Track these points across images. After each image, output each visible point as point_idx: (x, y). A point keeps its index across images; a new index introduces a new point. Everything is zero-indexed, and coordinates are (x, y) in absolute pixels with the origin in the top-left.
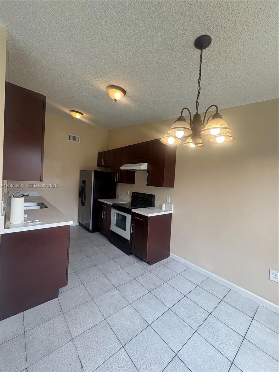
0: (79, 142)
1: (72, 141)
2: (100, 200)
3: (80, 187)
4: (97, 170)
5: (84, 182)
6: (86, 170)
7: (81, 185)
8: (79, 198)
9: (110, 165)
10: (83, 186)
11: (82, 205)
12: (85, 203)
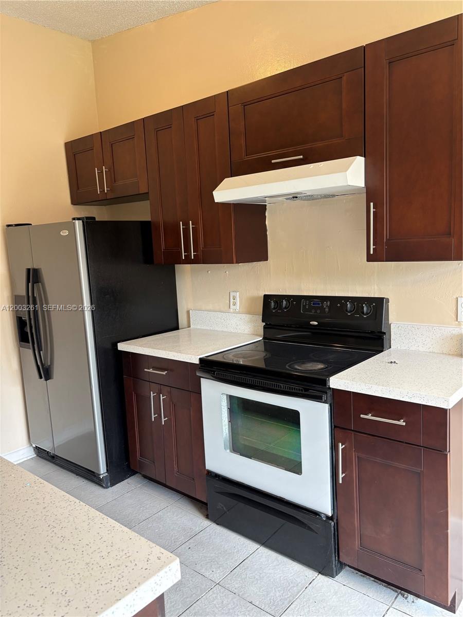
4: (94, 218)
6: (31, 224)
7: (24, 293)
8: (21, 346)
9: (141, 192)
10: (35, 296)
11: (41, 377)
12: (53, 368)
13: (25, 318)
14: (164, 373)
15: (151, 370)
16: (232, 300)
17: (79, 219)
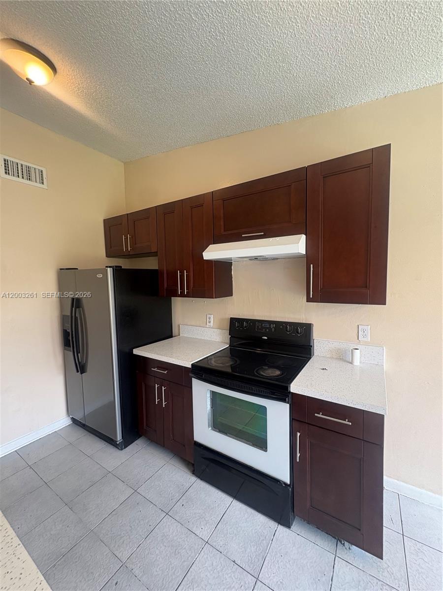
0: (45, 186)
1: (20, 180)
2: (136, 352)
3: (63, 319)
4: (121, 267)
5: (77, 303)
6: (77, 269)
7: (69, 314)
8: (65, 349)
9: (153, 251)
10: (77, 316)
11: (78, 372)
12: (87, 365)
13: (69, 331)
14: (166, 372)
15: (155, 369)
16: (208, 320)
17: (110, 267)
